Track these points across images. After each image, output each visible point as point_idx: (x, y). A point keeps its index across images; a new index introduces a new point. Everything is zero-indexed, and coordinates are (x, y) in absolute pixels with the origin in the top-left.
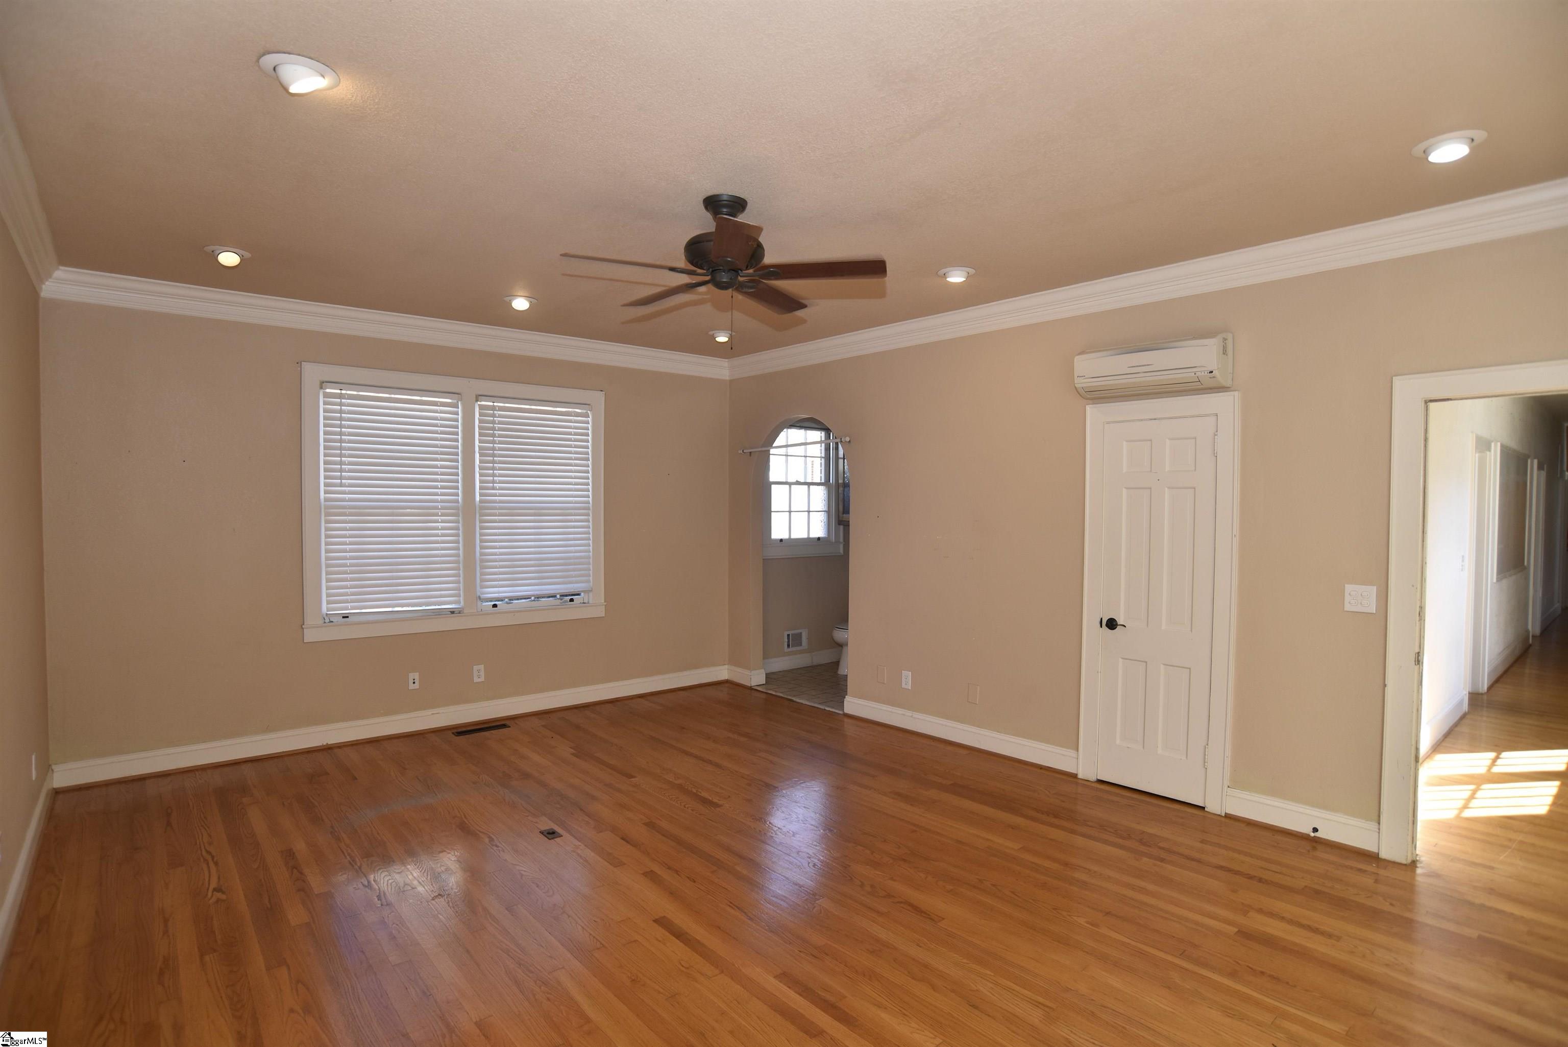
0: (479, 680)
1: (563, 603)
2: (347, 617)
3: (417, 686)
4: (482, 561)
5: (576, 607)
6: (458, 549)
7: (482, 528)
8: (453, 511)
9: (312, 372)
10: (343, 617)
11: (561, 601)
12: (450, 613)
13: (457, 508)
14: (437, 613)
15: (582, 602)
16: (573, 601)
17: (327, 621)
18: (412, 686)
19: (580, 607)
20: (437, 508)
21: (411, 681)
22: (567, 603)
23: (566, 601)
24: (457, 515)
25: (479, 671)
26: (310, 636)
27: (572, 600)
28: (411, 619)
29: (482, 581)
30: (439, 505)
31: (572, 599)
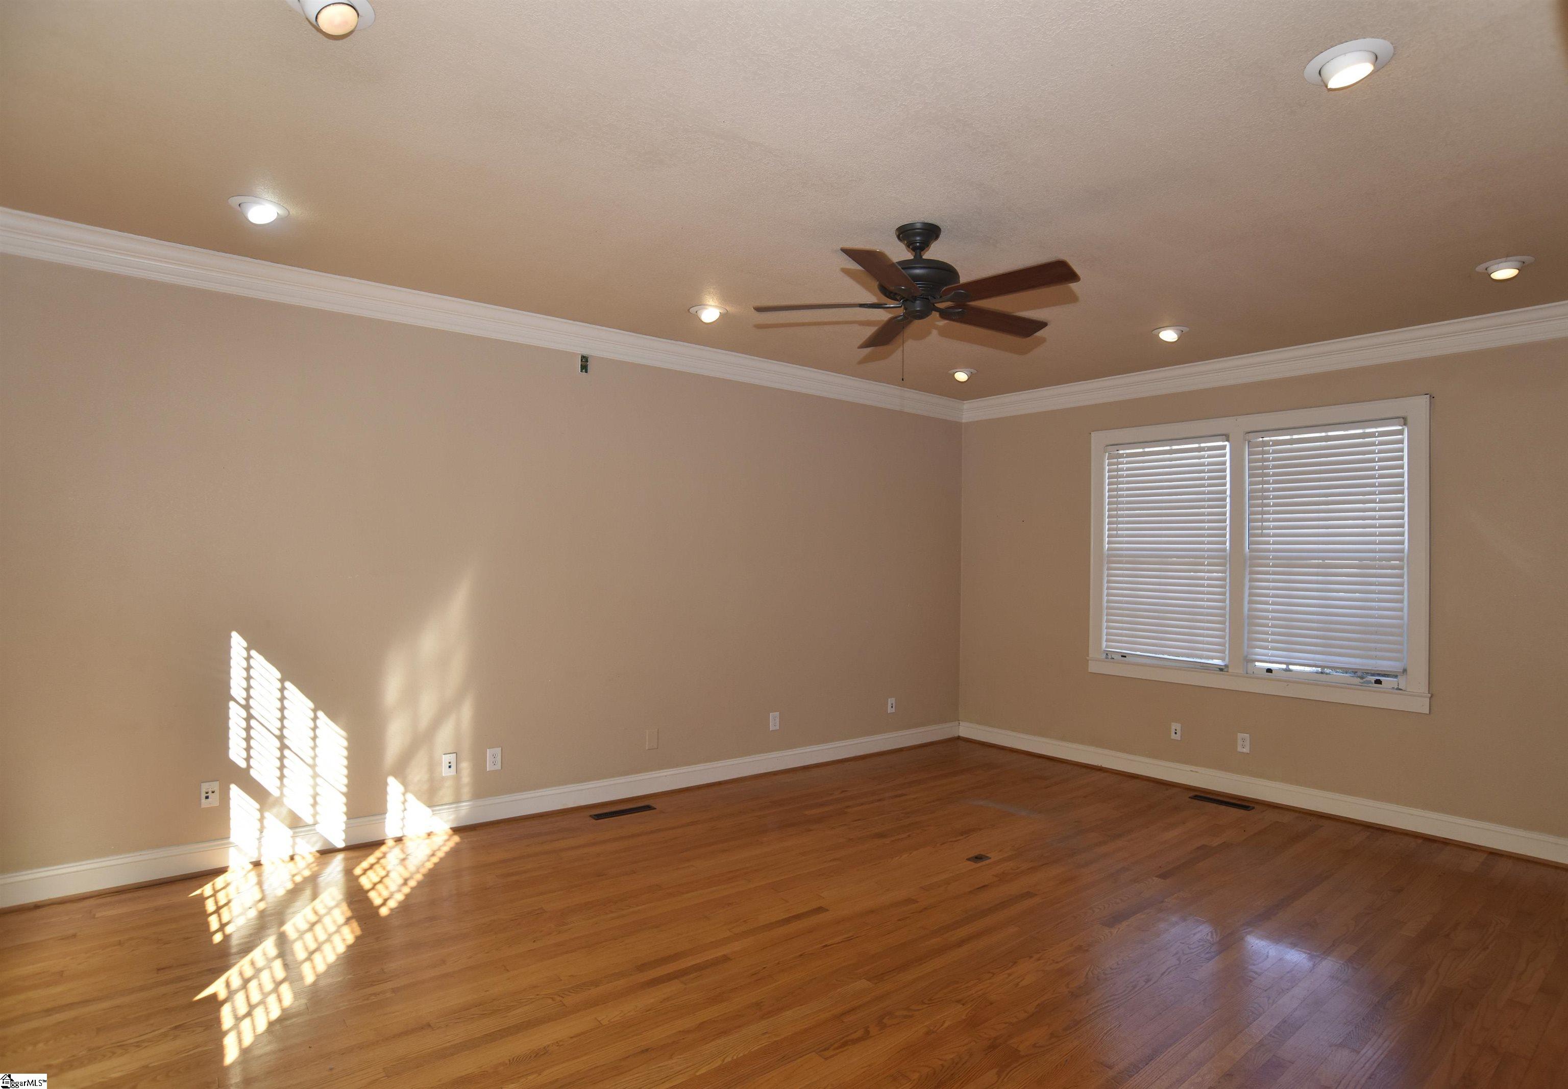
0: (1244, 750)
1: (1362, 683)
2: (1125, 657)
3: (1178, 737)
4: (1250, 617)
5: (1385, 692)
6: (1224, 601)
7: (1251, 580)
8: (1221, 560)
9: (1097, 439)
10: (1122, 656)
11: (1361, 681)
12: (1218, 669)
13: (1224, 558)
14: (1205, 668)
15: (1396, 687)
16: (1381, 684)
17: (1110, 657)
18: (1173, 736)
19: (1391, 693)
20: (1203, 557)
21: (1173, 731)
22: (1370, 685)
23: (1370, 682)
24: (1224, 565)
25: (1243, 740)
26: (1093, 668)
27: (1378, 682)
28: (1179, 669)
29: (1250, 639)
30: (1206, 554)
31: (1379, 680)
